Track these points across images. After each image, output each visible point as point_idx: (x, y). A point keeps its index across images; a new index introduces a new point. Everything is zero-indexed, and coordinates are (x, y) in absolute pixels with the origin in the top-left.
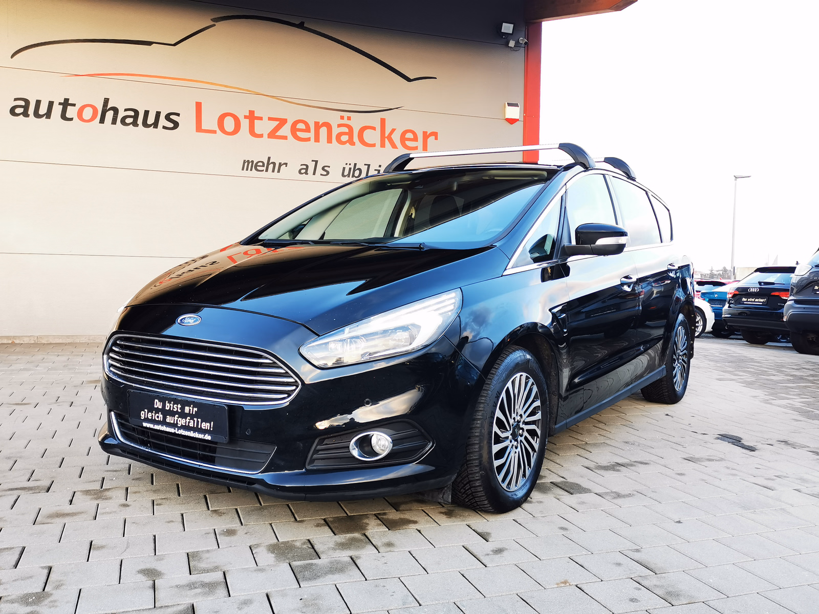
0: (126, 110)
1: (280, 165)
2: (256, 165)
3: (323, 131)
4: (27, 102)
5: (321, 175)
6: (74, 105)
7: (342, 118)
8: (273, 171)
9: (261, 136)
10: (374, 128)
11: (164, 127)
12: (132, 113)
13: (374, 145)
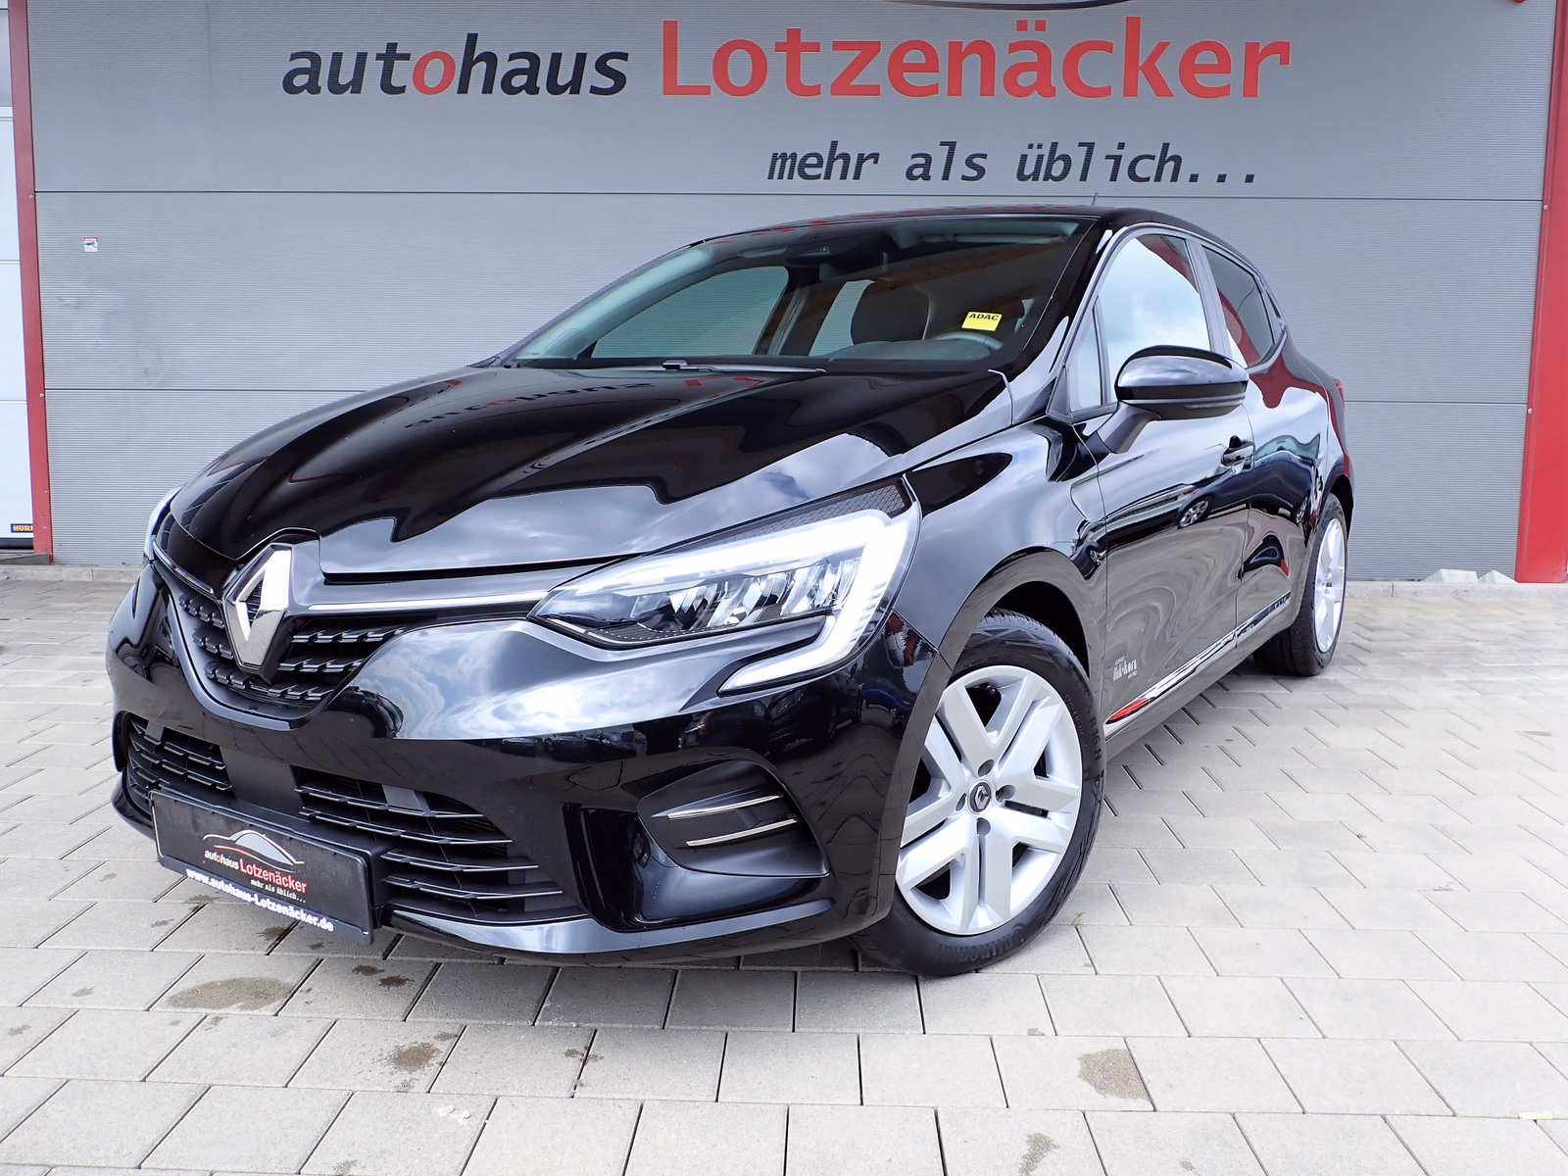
0: (512, 57)
1: (861, 159)
2: (803, 165)
3: (972, 64)
5: (964, 178)
6: (406, 57)
7: (1022, 26)
8: (844, 176)
9: (815, 90)
10: (1107, 47)
11: (594, 90)
12: (525, 64)
13: (1106, 92)
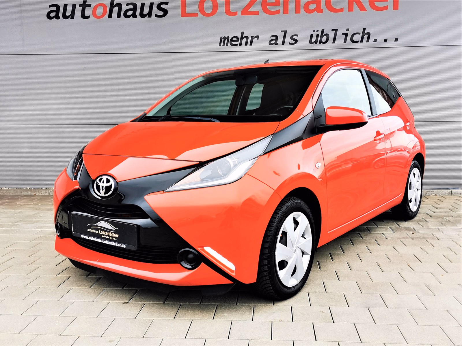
0: (127, 5)
1: (253, 38)
2: (232, 40)
3: (292, 2)
4: (58, 7)
5: (290, 44)
6: (90, 5)
8: (246, 44)
9: (235, 14)
11: (157, 16)
12: (131, 7)
13: (341, 10)
